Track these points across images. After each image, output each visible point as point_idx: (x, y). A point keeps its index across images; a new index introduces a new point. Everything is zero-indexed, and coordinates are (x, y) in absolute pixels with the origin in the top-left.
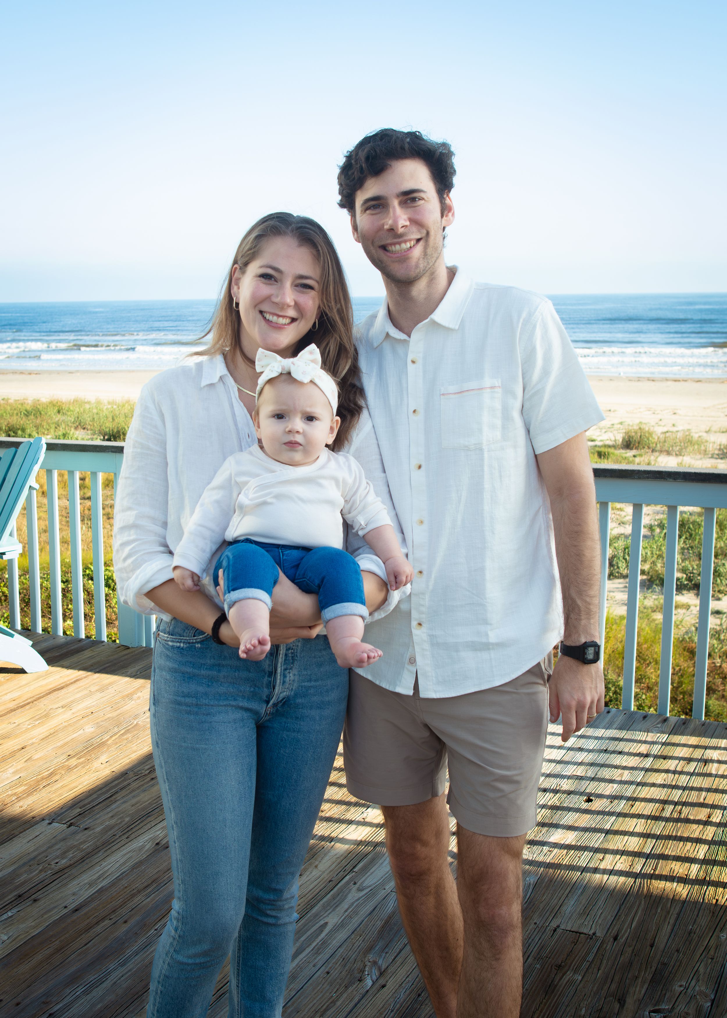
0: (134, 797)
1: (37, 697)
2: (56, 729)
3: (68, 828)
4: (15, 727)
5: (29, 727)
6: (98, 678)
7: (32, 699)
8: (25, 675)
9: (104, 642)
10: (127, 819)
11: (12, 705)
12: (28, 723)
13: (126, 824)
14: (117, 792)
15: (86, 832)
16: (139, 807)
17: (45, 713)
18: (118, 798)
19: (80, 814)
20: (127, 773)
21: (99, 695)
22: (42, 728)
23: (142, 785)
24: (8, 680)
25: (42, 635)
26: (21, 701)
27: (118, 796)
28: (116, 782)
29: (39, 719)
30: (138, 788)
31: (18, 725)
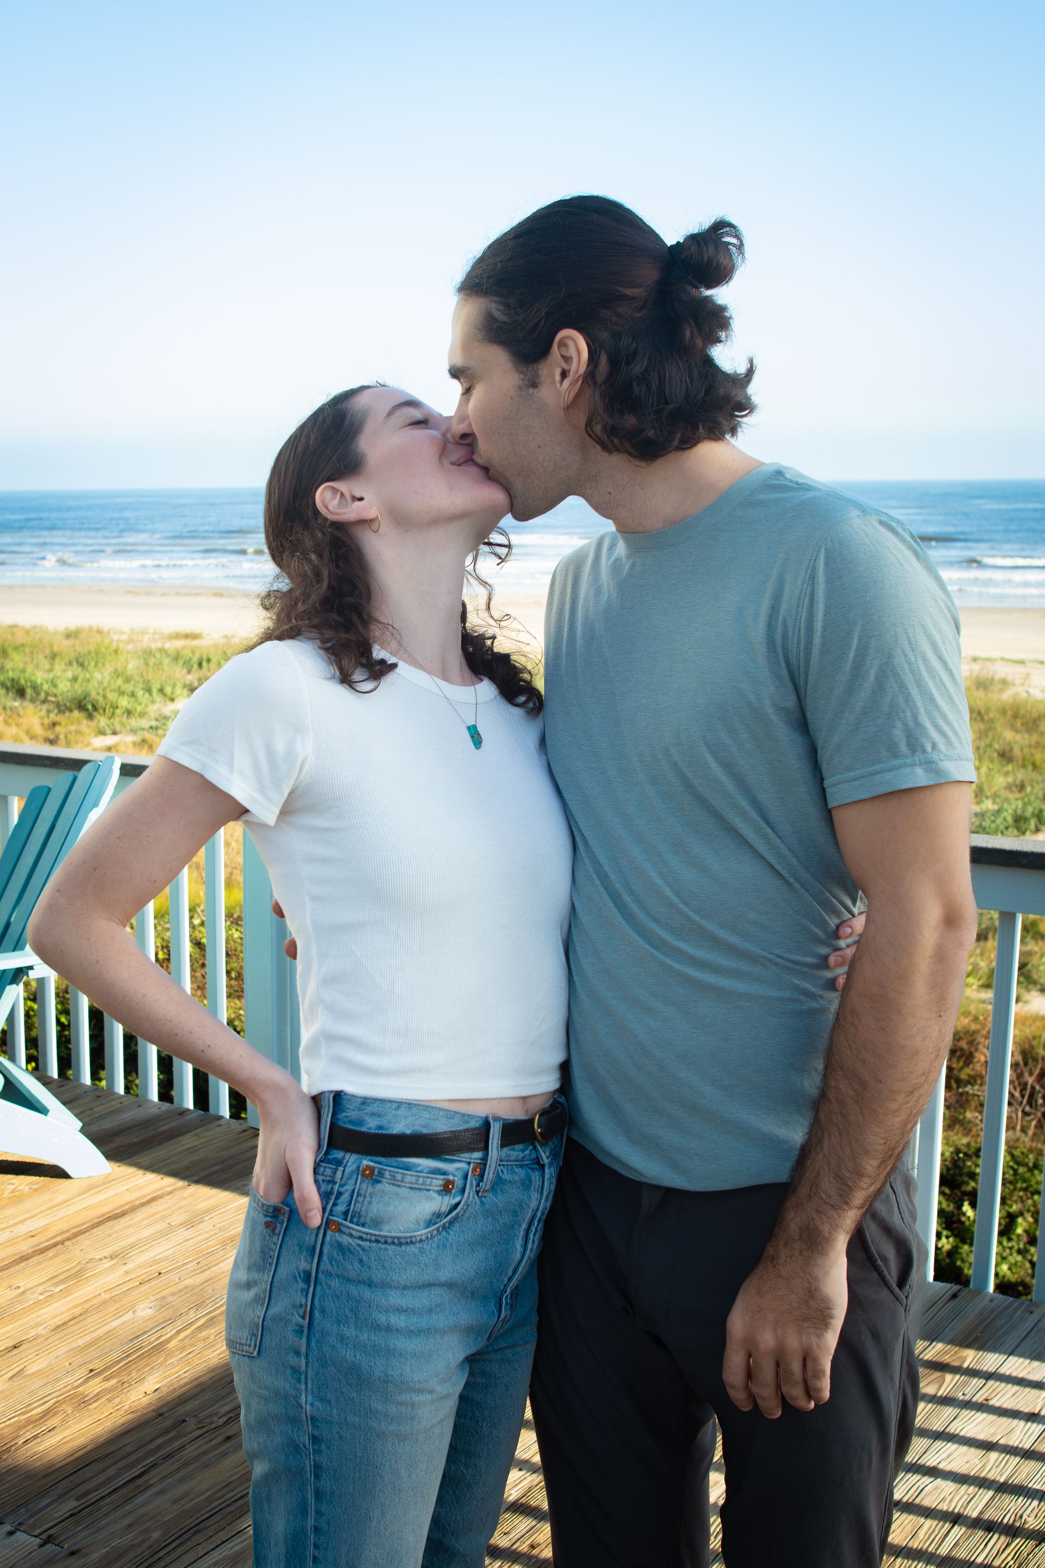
0: (182, 1480)
1: (75, 1231)
2: (87, 1306)
3: (41, 1546)
4: (16, 1297)
5: (41, 1297)
6: (191, 1195)
7: (64, 1236)
8: (68, 1181)
9: (222, 1117)
10: (155, 1535)
11: (25, 1247)
12: (40, 1289)
13: (151, 1546)
14: (154, 1466)
15: (72, 1559)
16: (186, 1507)
17: (78, 1268)
18: (152, 1482)
19: (72, 1515)
20: (184, 1421)
21: (184, 1233)
22: (62, 1301)
23: (206, 1453)
24: (36, 1190)
25: (121, 1097)
26: (44, 1239)
27: (154, 1476)
28: (160, 1441)
29: (63, 1281)
30: (196, 1458)
31: (23, 1293)
